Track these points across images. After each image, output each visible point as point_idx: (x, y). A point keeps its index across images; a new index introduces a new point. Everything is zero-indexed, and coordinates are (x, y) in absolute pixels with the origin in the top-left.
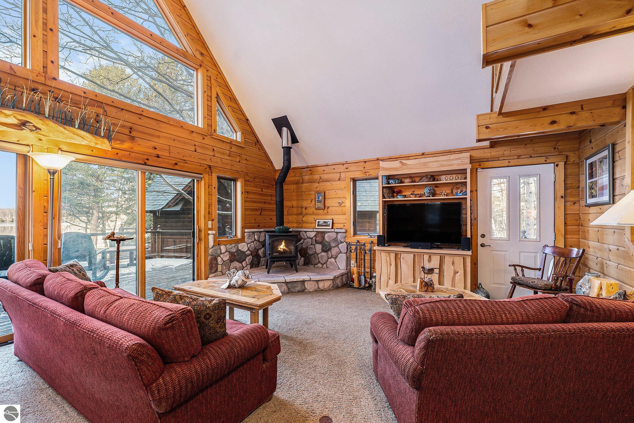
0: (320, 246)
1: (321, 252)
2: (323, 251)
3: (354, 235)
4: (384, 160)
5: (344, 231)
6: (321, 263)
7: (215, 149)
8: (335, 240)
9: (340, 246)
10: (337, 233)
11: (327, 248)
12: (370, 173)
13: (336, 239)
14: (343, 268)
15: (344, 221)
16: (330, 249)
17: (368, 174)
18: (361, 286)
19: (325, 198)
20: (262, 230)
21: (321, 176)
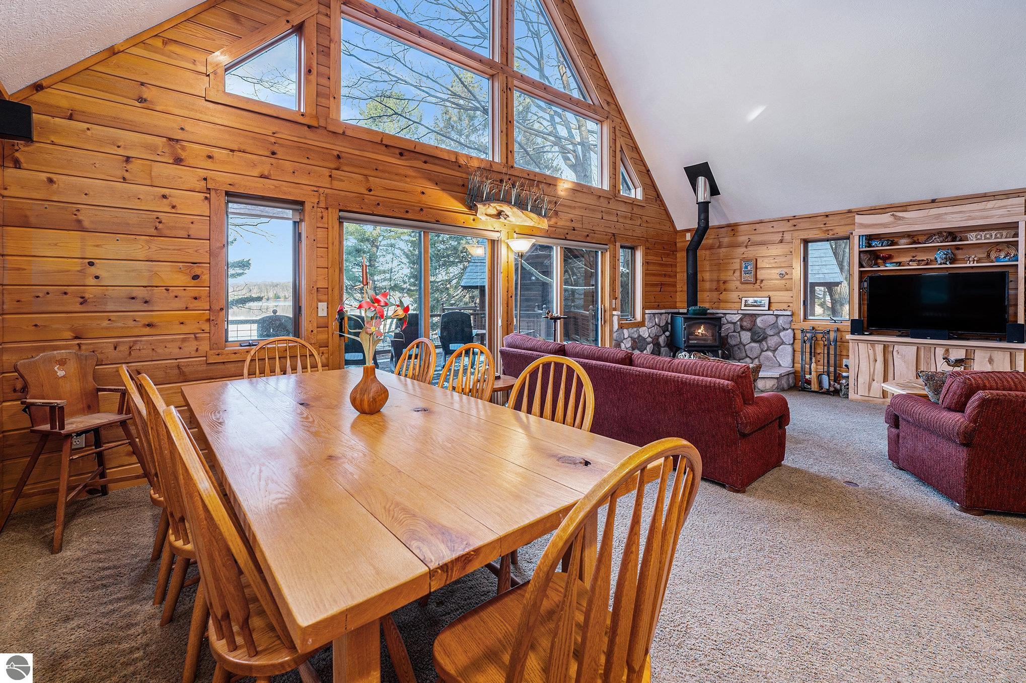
0: (749, 334)
1: (750, 343)
2: (753, 340)
3: (805, 319)
4: (861, 213)
5: (789, 313)
6: (749, 357)
7: (619, 213)
8: (774, 325)
9: (782, 334)
10: (777, 316)
11: (759, 337)
12: (835, 232)
13: (776, 324)
14: (787, 365)
15: (790, 299)
16: (765, 338)
17: (831, 233)
18: (822, 389)
19: (756, 268)
20: (663, 311)
21: (751, 237)
